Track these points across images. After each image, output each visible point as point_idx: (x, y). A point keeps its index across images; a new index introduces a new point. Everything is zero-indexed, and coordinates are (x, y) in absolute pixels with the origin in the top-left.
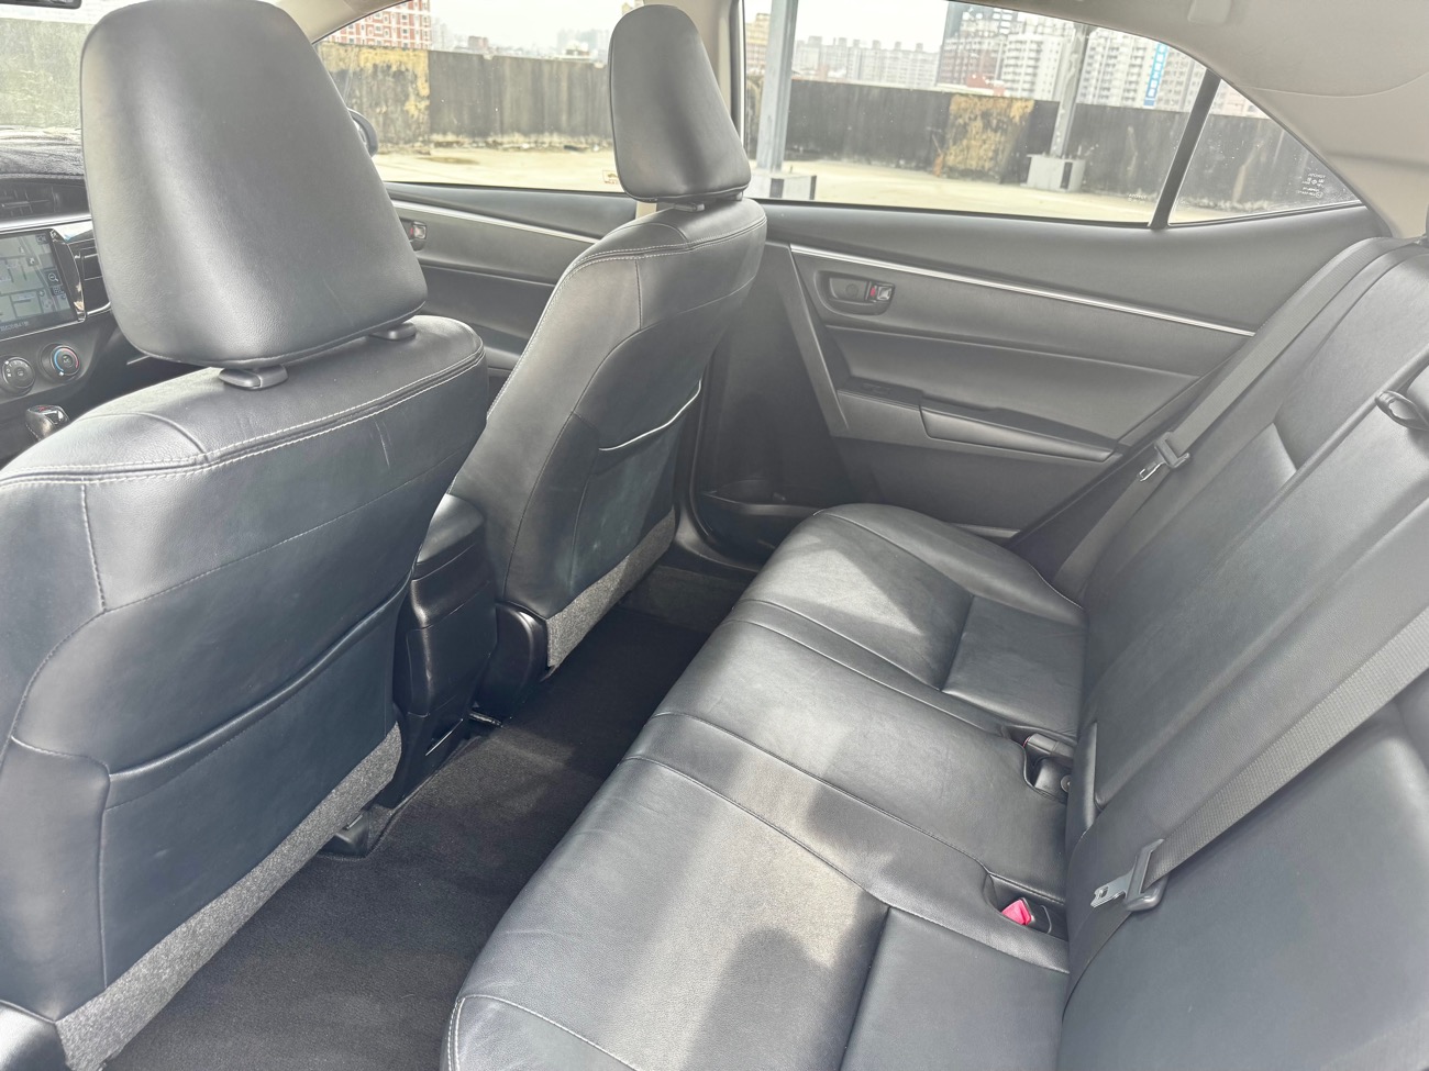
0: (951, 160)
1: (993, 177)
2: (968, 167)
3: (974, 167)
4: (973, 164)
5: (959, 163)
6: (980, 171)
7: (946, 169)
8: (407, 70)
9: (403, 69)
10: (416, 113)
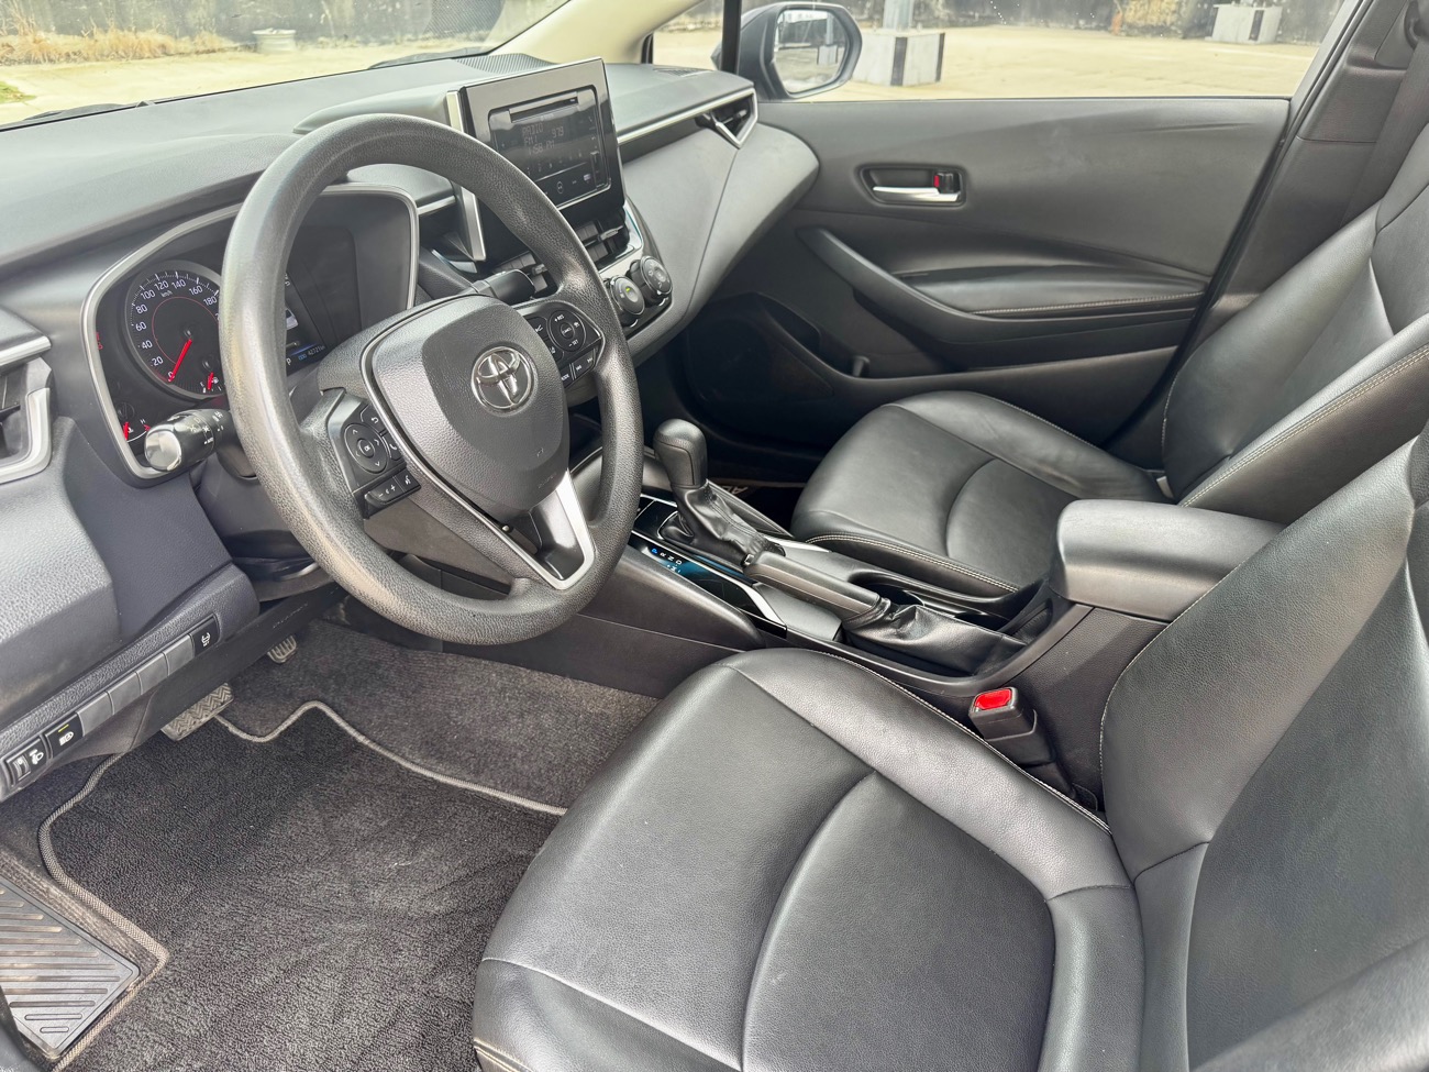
0: (1130, 16)
1: (1175, 32)
2: (1149, 22)
3: (1154, 23)
4: (1154, 20)
5: (1139, 19)
6: (1162, 27)
7: (1125, 27)
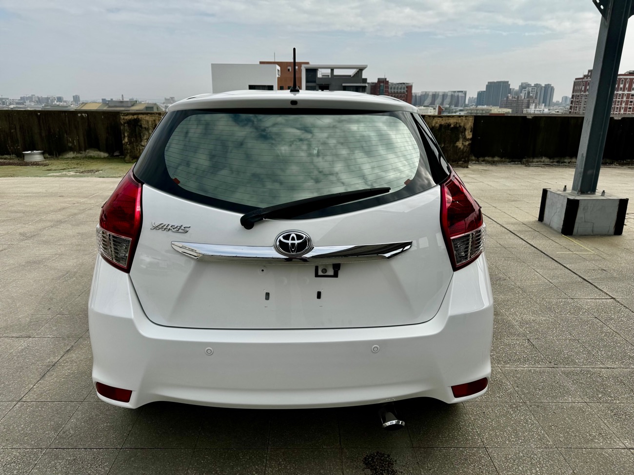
8: (460, 126)
9: (458, 125)
10: (462, 147)
